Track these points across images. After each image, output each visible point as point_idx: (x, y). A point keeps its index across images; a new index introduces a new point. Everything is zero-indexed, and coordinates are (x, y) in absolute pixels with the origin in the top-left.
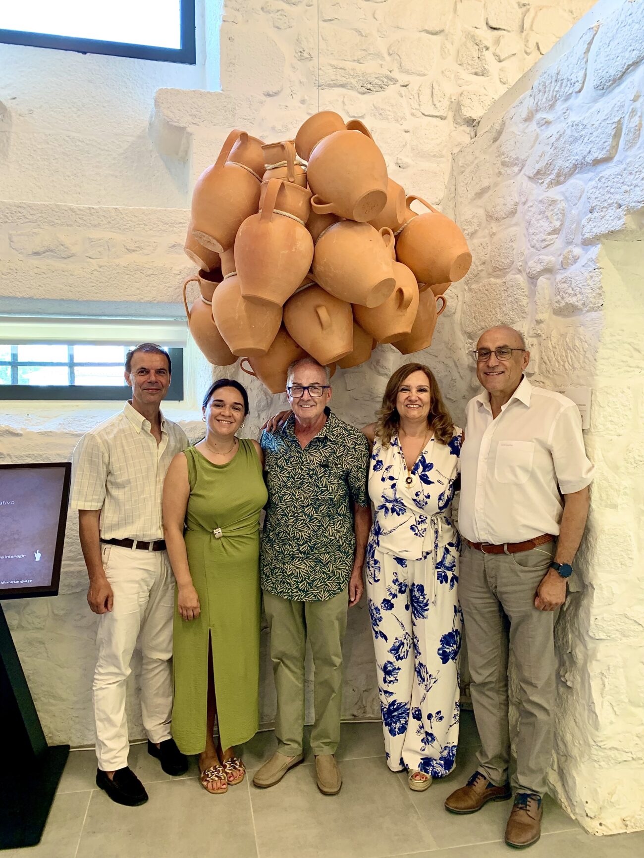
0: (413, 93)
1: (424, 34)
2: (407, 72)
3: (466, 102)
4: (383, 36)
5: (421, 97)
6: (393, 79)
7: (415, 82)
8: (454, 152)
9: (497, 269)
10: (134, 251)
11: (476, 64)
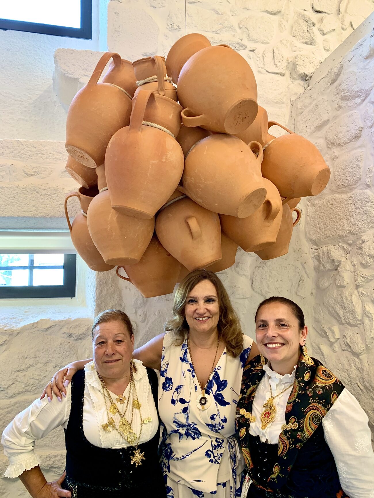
0: (259, 56)
1: (265, 14)
2: (254, 41)
3: (300, 62)
4: (234, 15)
5: (265, 58)
6: (243, 45)
7: (260, 48)
8: (292, 100)
9: (342, 186)
10: (32, 175)
11: (306, 36)
